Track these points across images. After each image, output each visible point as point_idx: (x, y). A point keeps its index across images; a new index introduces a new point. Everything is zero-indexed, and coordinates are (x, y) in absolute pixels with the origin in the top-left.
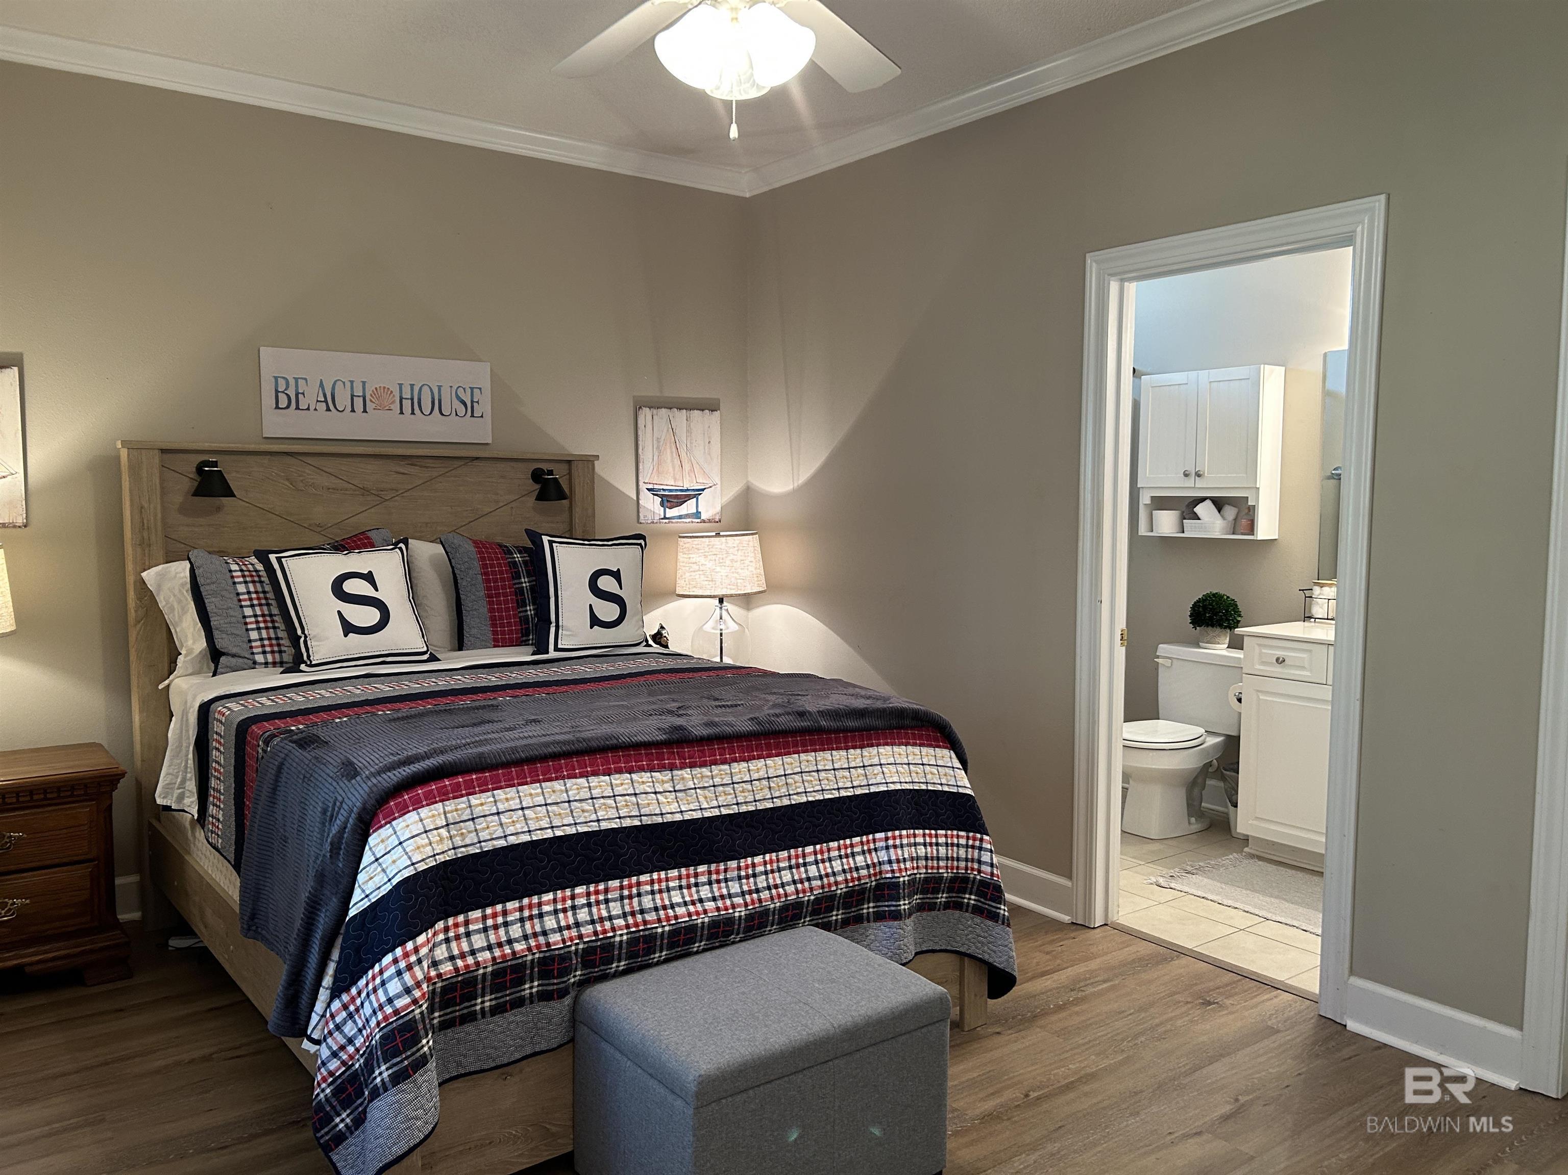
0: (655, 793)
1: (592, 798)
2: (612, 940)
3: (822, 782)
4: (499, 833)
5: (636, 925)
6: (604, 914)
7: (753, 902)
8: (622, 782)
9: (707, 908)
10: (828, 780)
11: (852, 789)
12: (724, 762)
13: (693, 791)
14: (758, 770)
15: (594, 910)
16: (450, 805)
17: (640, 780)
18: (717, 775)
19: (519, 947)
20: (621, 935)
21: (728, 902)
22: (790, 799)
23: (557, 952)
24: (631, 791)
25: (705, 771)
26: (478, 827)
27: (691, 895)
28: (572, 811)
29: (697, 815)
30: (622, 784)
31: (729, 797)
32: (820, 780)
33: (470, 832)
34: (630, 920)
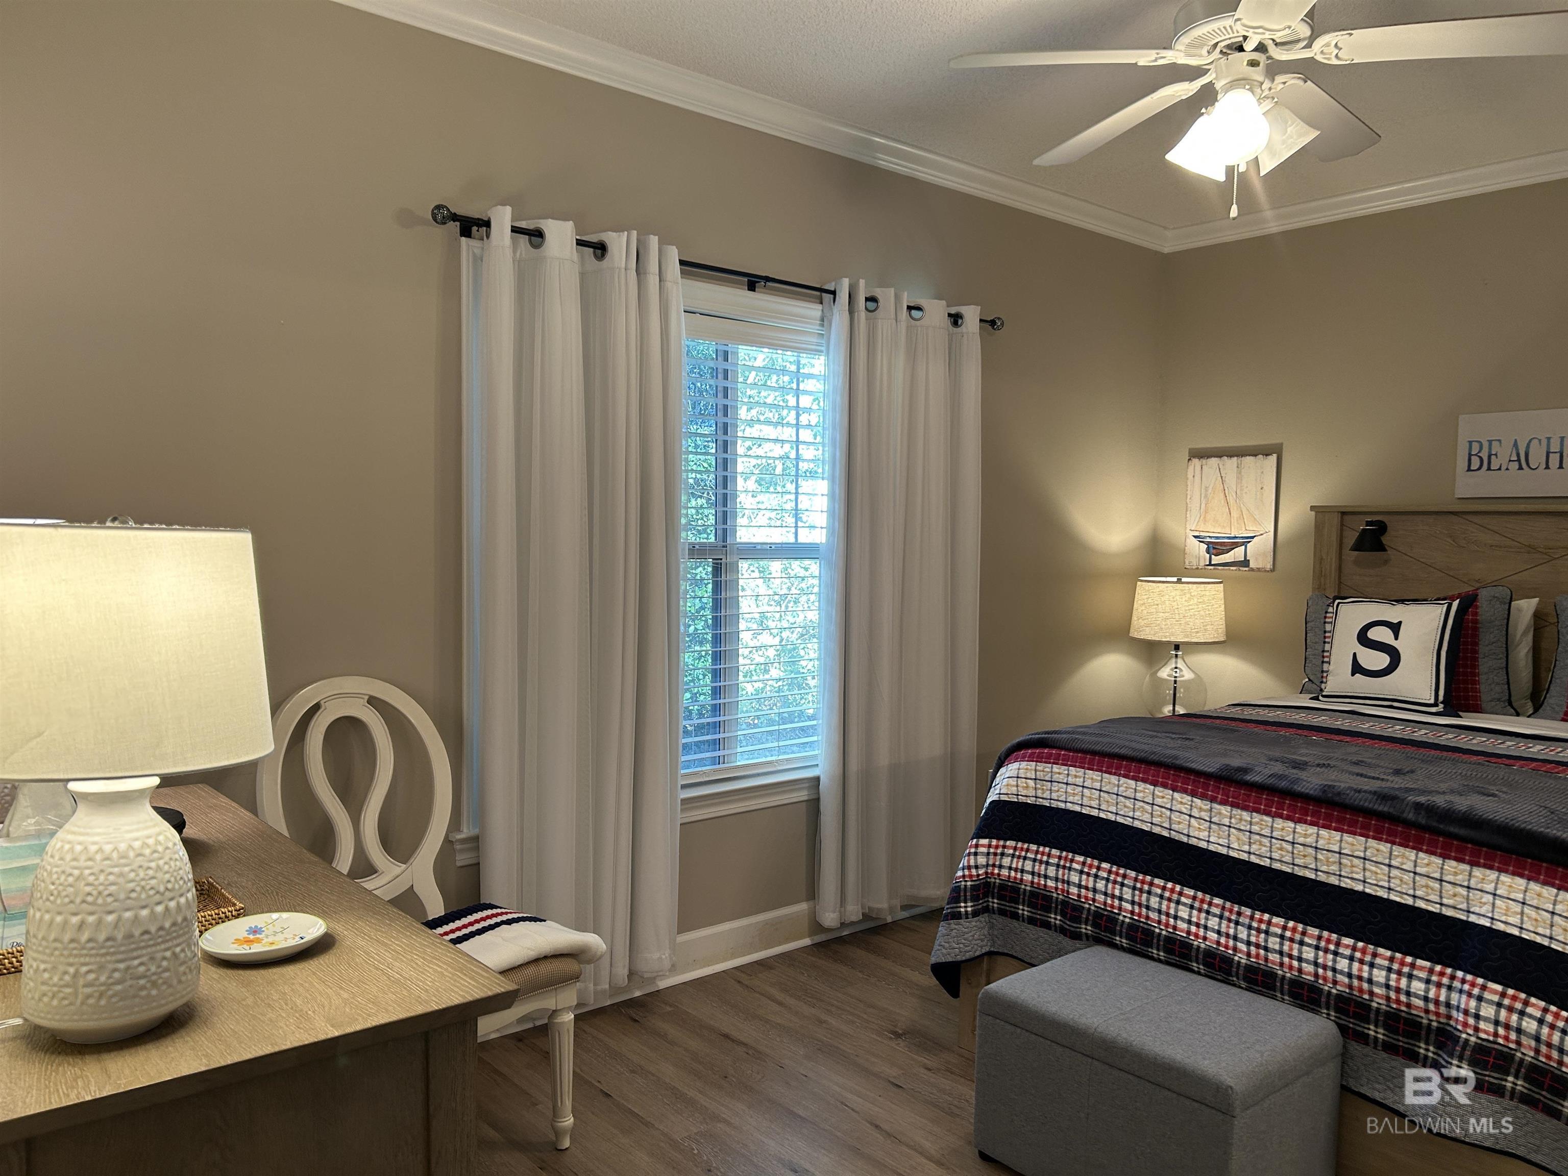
0: (1190, 816)
1: (1135, 799)
2: (1117, 916)
3: (1393, 881)
4: (1062, 798)
5: (1140, 915)
6: (1117, 893)
7: (1257, 956)
8: (1163, 795)
9: (1208, 936)
10: (1401, 880)
11: (1438, 906)
12: (1268, 814)
13: (1227, 828)
14: (1306, 836)
15: (1110, 886)
16: (1041, 766)
17: (1180, 800)
18: (1257, 823)
19: (1050, 883)
20: (1125, 917)
21: (1231, 943)
22: (1340, 880)
23: (1071, 901)
24: (1168, 806)
25: (1246, 815)
26: (1053, 788)
27: (1199, 918)
28: (1117, 803)
29: (1224, 851)
30: (1163, 797)
31: (1264, 848)
32: (1389, 877)
33: (1047, 790)
34: (1137, 910)
